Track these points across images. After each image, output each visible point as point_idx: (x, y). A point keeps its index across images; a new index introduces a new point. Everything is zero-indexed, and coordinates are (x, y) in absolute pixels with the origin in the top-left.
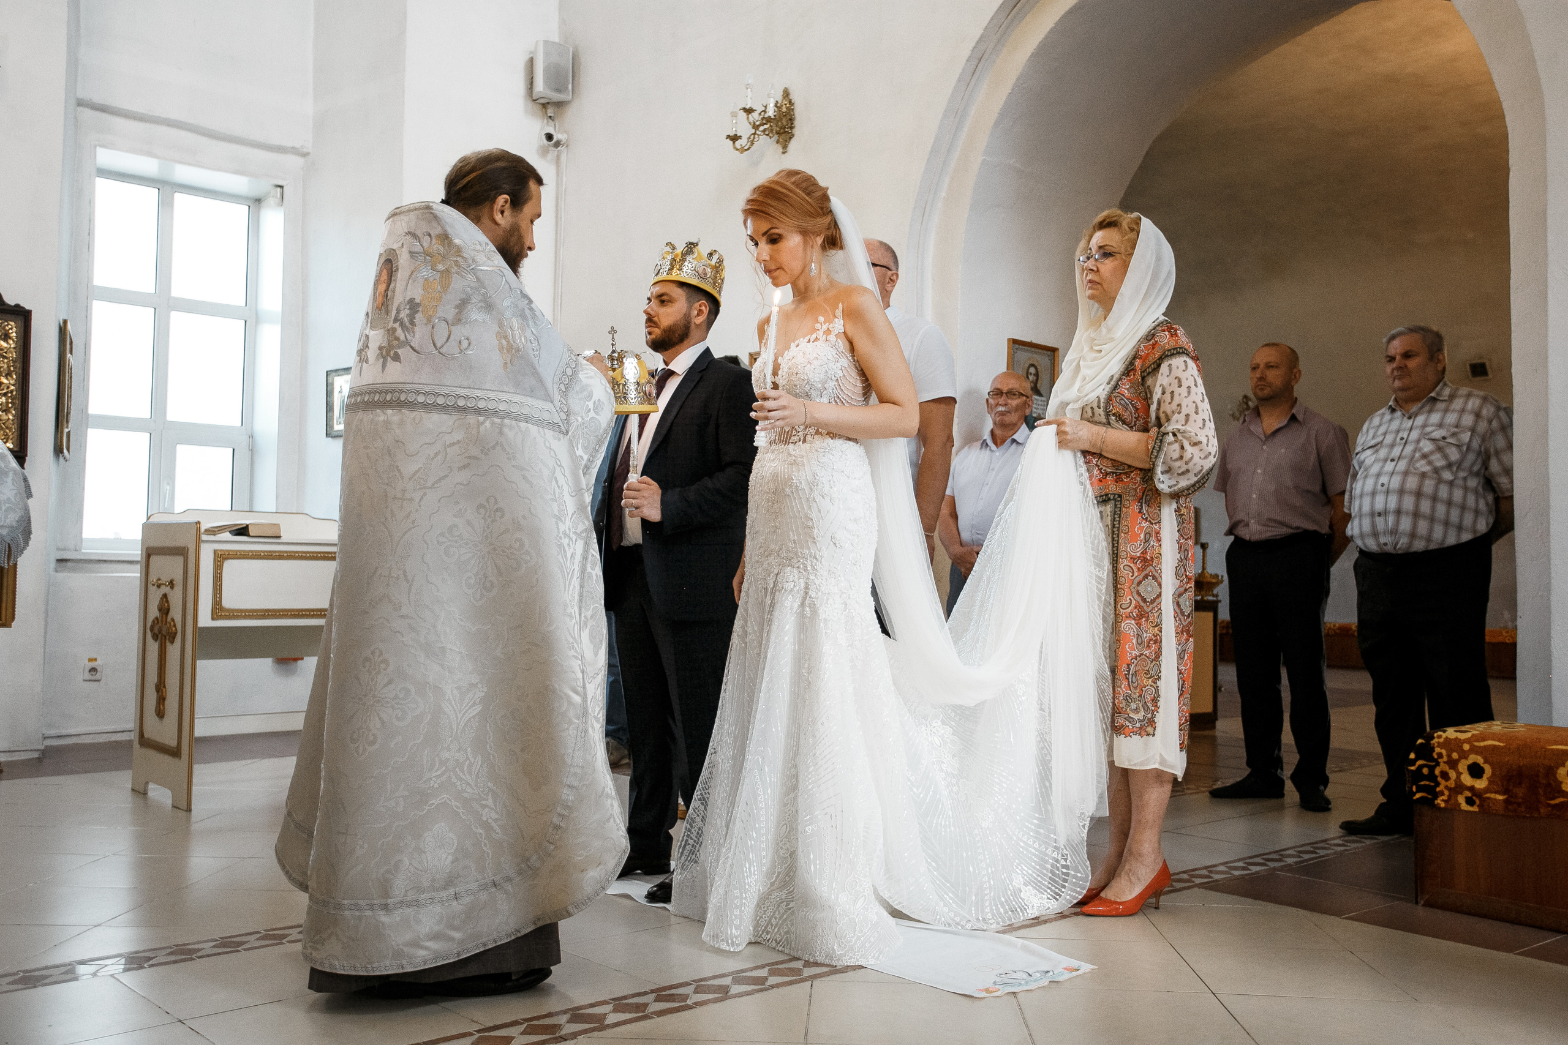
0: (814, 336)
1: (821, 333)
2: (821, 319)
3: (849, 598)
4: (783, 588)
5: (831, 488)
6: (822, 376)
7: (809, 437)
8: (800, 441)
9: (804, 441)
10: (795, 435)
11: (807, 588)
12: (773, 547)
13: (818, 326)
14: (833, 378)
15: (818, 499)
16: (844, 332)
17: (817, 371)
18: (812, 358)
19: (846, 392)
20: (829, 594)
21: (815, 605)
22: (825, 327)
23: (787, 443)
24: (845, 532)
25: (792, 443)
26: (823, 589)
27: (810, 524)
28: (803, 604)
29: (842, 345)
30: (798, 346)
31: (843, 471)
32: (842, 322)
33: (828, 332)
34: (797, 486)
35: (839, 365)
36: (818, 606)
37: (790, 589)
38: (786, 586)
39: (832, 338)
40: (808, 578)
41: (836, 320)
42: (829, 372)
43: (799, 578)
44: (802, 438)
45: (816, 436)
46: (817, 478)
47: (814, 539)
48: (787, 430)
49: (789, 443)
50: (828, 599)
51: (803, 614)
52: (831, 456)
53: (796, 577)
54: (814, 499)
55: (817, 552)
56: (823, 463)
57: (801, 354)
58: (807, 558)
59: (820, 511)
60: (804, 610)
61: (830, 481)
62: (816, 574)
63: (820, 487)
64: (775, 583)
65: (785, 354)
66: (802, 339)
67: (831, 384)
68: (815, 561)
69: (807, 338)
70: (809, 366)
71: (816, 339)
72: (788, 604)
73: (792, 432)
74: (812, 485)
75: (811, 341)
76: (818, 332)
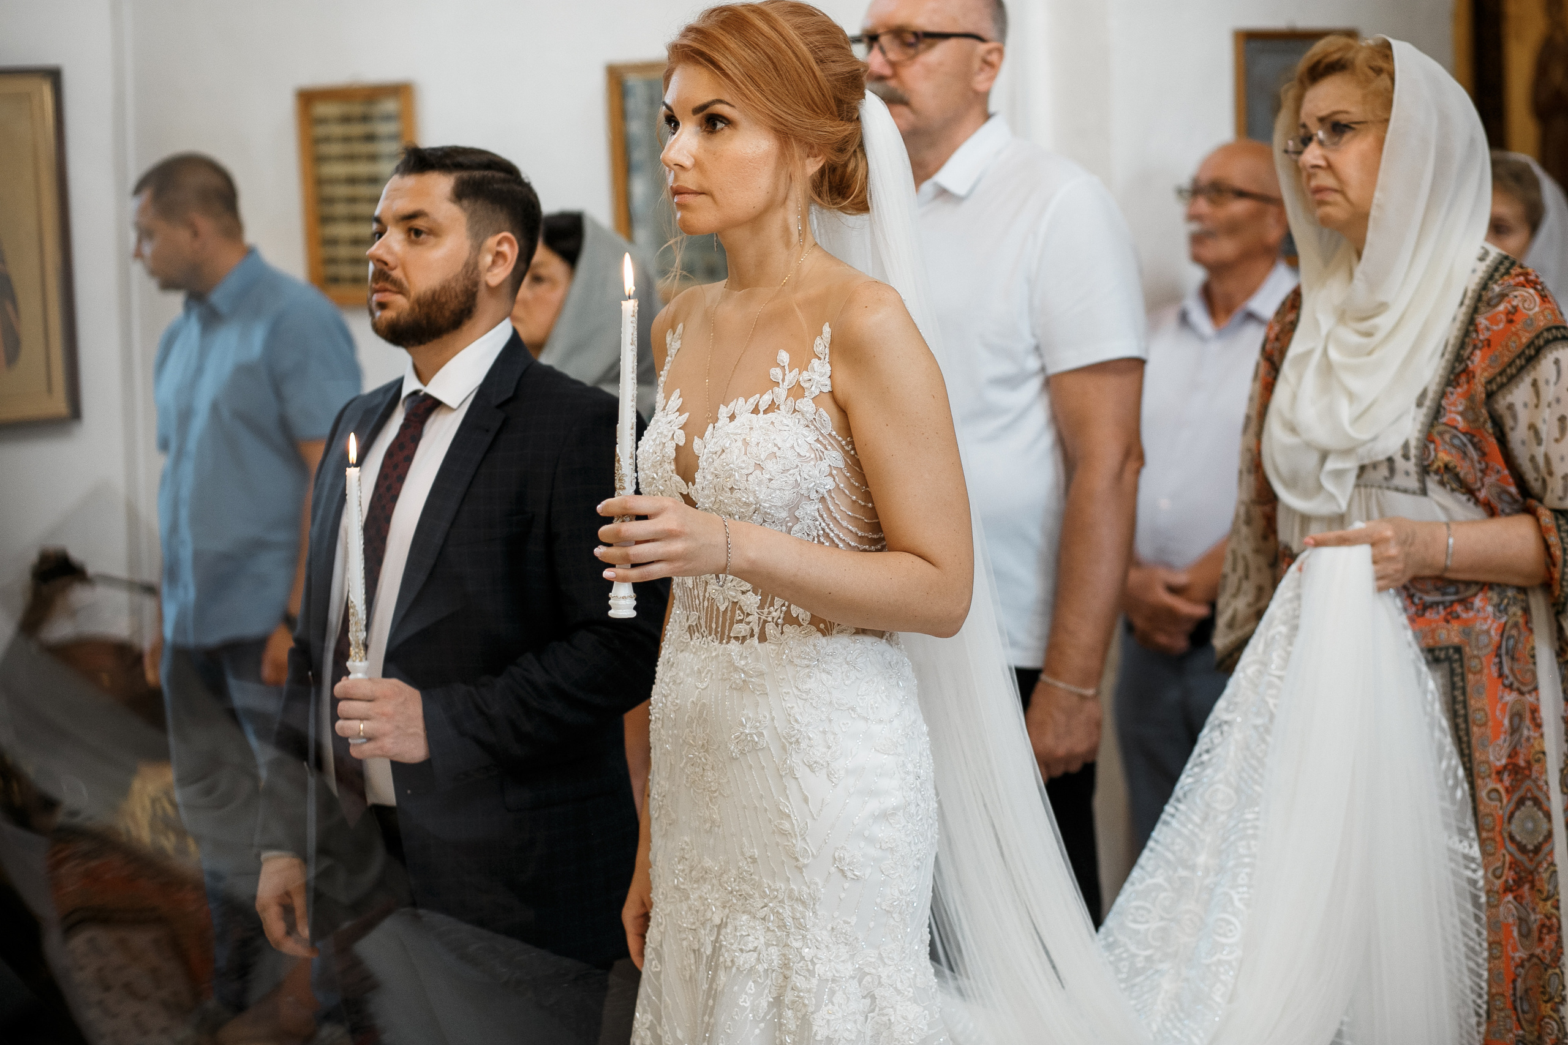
0: (767, 398)
1: (781, 392)
2: (784, 357)
3: (880, 983)
4: (732, 961)
5: (829, 747)
6: (788, 495)
7: (770, 629)
8: (752, 635)
9: (763, 638)
10: (741, 621)
11: (786, 965)
12: (708, 862)
13: (776, 373)
14: (813, 495)
15: (801, 772)
16: (831, 392)
17: (774, 484)
18: (762, 457)
19: (845, 524)
20: (833, 981)
21: (805, 1005)
22: (791, 377)
23: (723, 636)
24: (862, 844)
25: (737, 638)
26: (820, 969)
27: (787, 826)
28: (778, 1001)
29: (828, 418)
30: (732, 417)
31: (853, 709)
32: (828, 368)
33: (797, 391)
34: (753, 741)
35: (824, 466)
36: (811, 1009)
37: (747, 966)
38: (742, 959)
39: (806, 405)
40: (786, 945)
41: (815, 362)
42: (804, 485)
43: (768, 945)
44: (757, 630)
45: (787, 628)
46: (796, 726)
47: (797, 860)
48: (722, 609)
49: (729, 638)
50: (833, 992)
51: (781, 1025)
52: (824, 676)
53: (762, 940)
54: (792, 771)
55: (805, 888)
56: (808, 692)
57: (739, 443)
58: (781, 902)
59: (806, 800)
60: (780, 1016)
61: (824, 732)
62: (804, 937)
63: (803, 745)
64: (717, 947)
65: (708, 434)
66: (741, 400)
67: (811, 508)
68: (801, 908)
69: (752, 401)
70: (758, 472)
71: (772, 407)
72: (745, 1001)
73: (733, 612)
74: (789, 742)
75: (762, 409)
76: (776, 389)
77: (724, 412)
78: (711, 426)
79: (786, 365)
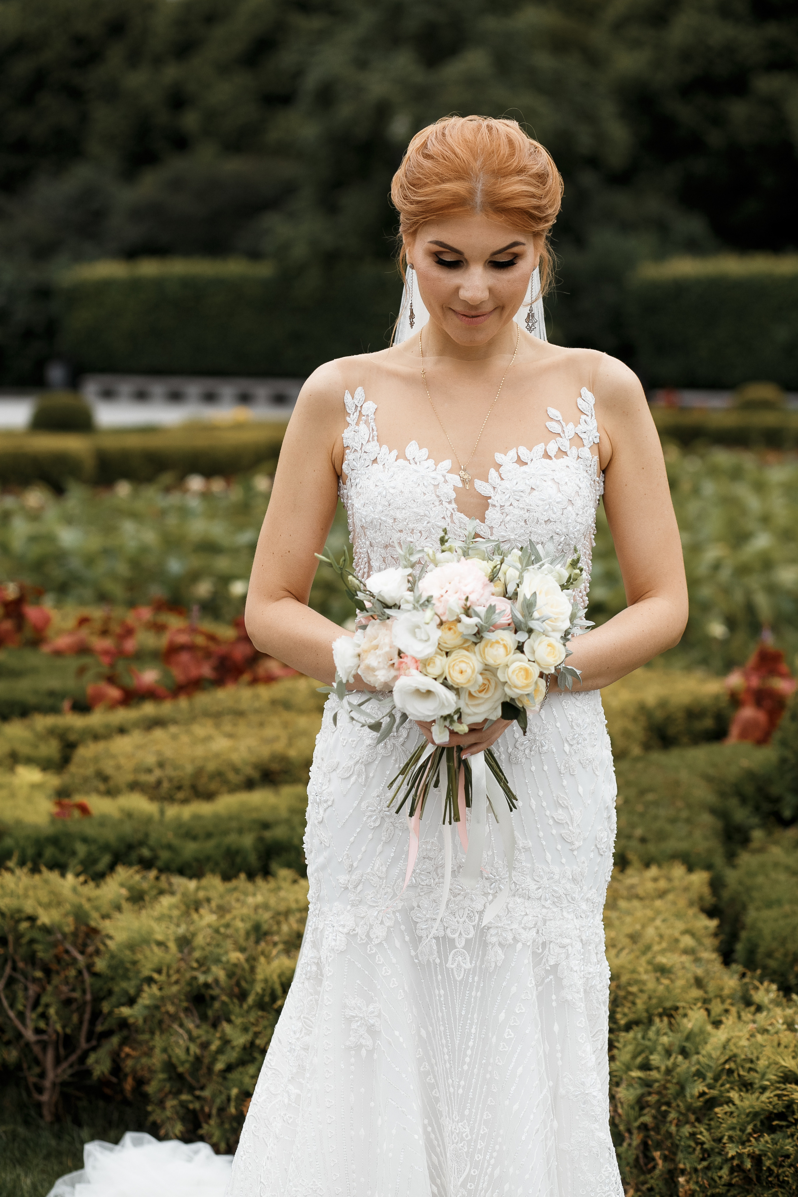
0: (552, 447)
1: (565, 441)
13: (554, 427)
16: (599, 444)
22: (570, 430)
24: (607, 826)
27: (564, 816)
30: (521, 462)
32: (595, 423)
33: (578, 440)
41: (583, 417)
47: (572, 844)
54: (570, 769)
58: (556, 882)
61: (590, 734)
65: (492, 476)
66: (524, 449)
69: (539, 449)
71: (562, 453)
74: (571, 744)
75: (552, 453)
76: (558, 439)
77: (506, 459)
78: (492, 471)
79: (560, 418)
